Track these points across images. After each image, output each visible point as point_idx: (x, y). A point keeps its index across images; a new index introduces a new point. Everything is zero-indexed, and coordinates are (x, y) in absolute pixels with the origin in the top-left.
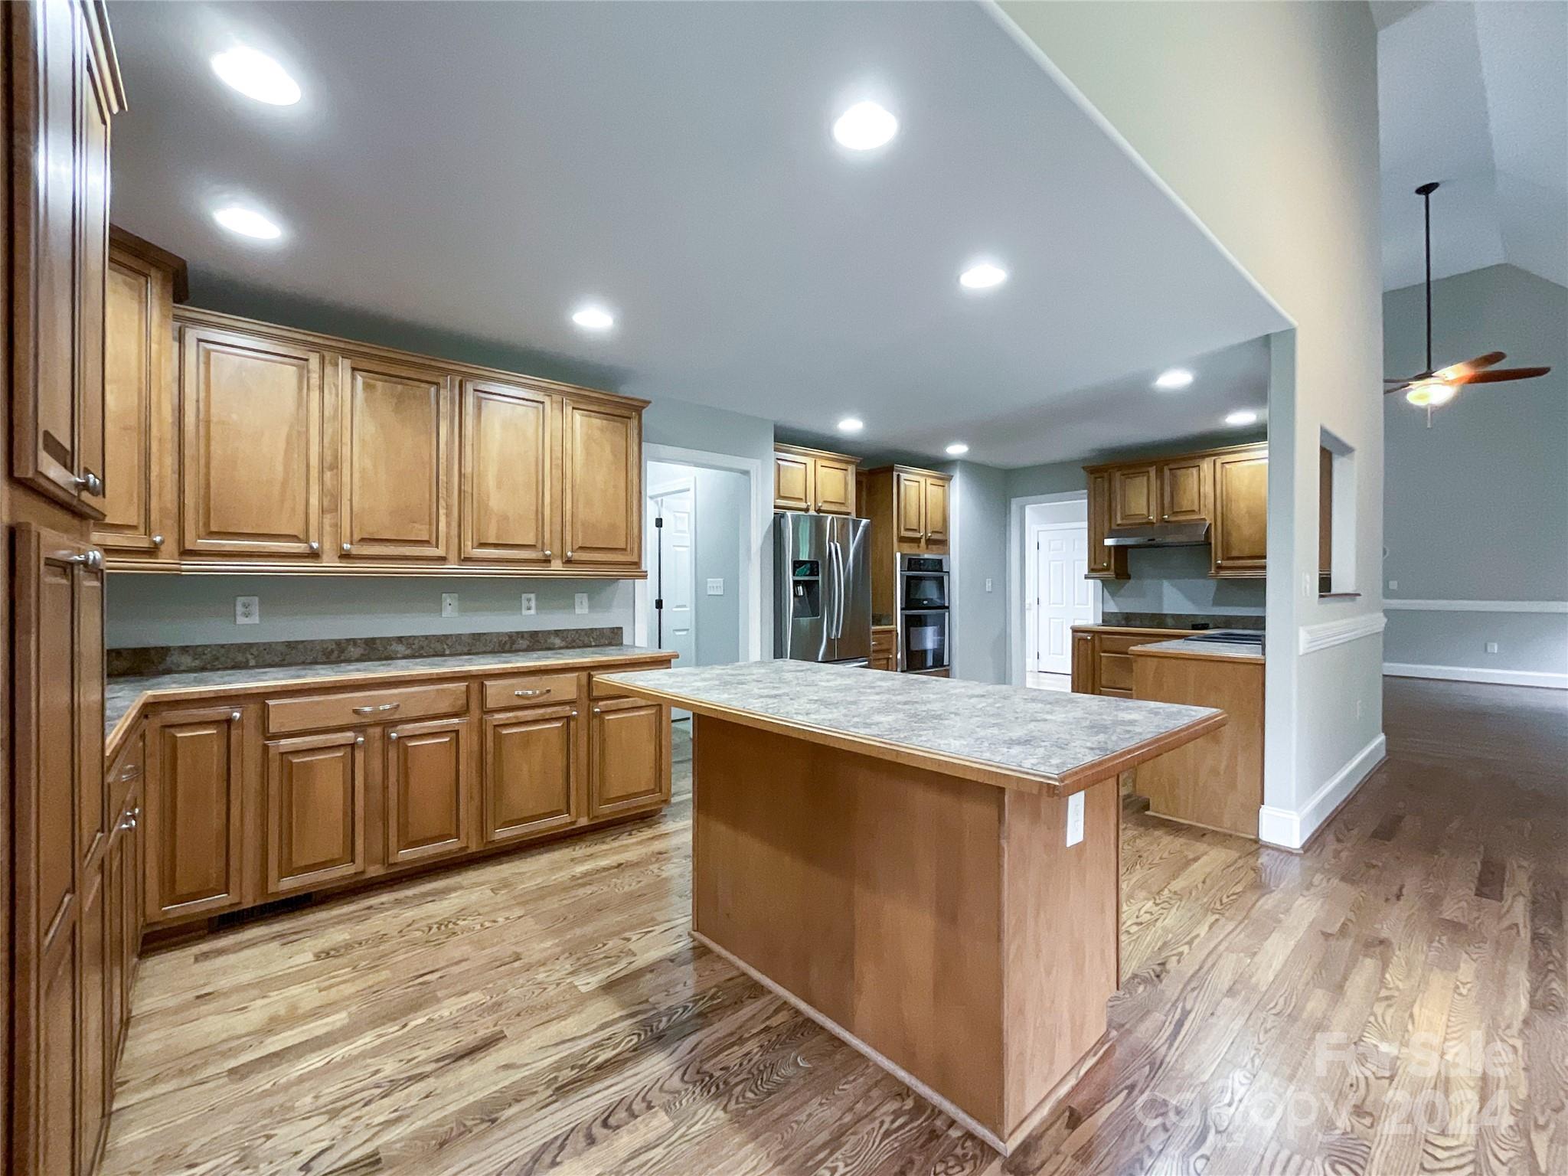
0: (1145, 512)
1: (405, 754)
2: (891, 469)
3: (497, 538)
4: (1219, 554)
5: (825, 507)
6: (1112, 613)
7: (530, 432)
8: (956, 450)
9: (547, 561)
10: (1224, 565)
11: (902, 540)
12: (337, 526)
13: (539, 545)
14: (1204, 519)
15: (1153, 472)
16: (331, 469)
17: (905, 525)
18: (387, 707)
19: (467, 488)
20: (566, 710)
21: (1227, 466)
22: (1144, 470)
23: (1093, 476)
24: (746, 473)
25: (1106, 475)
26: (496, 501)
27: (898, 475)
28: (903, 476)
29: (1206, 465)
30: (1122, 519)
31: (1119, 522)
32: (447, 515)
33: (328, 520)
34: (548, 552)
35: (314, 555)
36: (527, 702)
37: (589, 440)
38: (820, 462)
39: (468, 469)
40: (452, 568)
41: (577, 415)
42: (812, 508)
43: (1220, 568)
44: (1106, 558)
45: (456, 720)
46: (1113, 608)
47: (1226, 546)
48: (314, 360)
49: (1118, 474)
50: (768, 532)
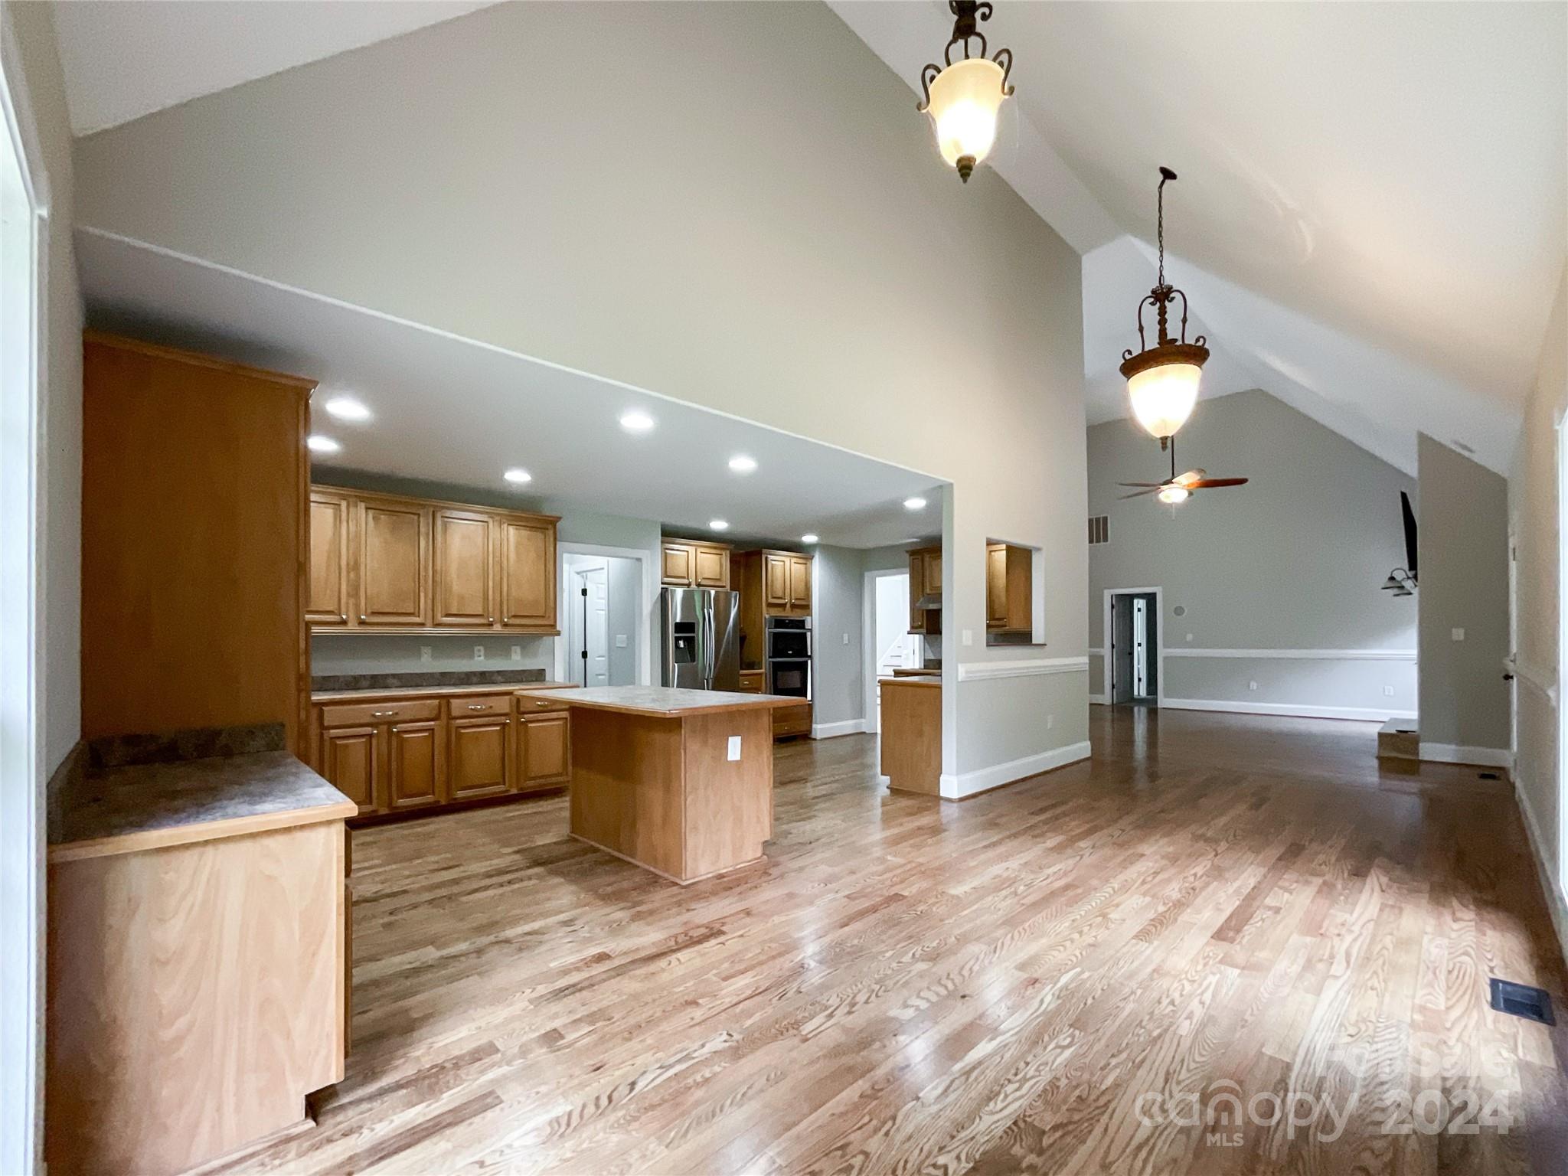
1: (402, 742)
2: (760, 553)
3: (458, 609)
5: (704, 582)
7: (479, 540)
8: (809, 539)
9: (491, 625)
11: (770, 605)
12: (357, 606)
13: (486, 615)
16: (353, 570)
17: (772, 594)
18: (390, 713)
19: (438, 579)
20: (502, 719)
23: (912, 556)
24: (639, 560)
25: (920, 557)
26: (456, 587)
27: (766, 558)
28: (771, 557)
30: (931, 590)
31: (929, 592)
32: (426, 596)
33: (352, 601)
34: (491, 619)
35: (344, 623)
36: (476, 713)
37: (518, 544)
38: (700, 550)
39: (438, 568)
40: (429, 630)
41: (511, 530)
42: (693, 583)
44: (921, 619)
45: (432, 723)
46: (931, 656)
48: (344, 504)
49: (927, 557)
50: (656, 602)
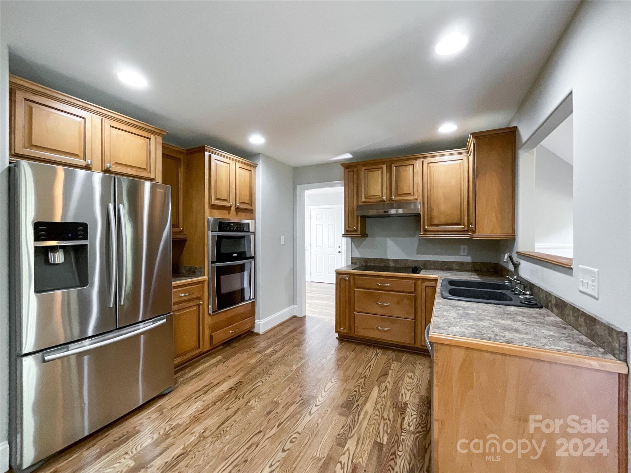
0: (380, 194)
2: (202, 150)
4: (426, 223)
6: (357, 258)
8: (257, 140)
10: (430, 229)
11: (213, 207)
14: (417, 199)
15: (385, 167)
17: (216, 195)
21: (431, 165)
22: (379, 166)
23: (347, 170)
25: (355, 170)
27: (210, 156)
28: (214, 156)
29: (418, 164)
30: (366, 198)
31: (364, 200)
38: (108, 122)
42: (96, 167)
43: (426, 231)
44: (355, 224)
46: (357, 255)
47: (431, 218)
49: (363, 169)
